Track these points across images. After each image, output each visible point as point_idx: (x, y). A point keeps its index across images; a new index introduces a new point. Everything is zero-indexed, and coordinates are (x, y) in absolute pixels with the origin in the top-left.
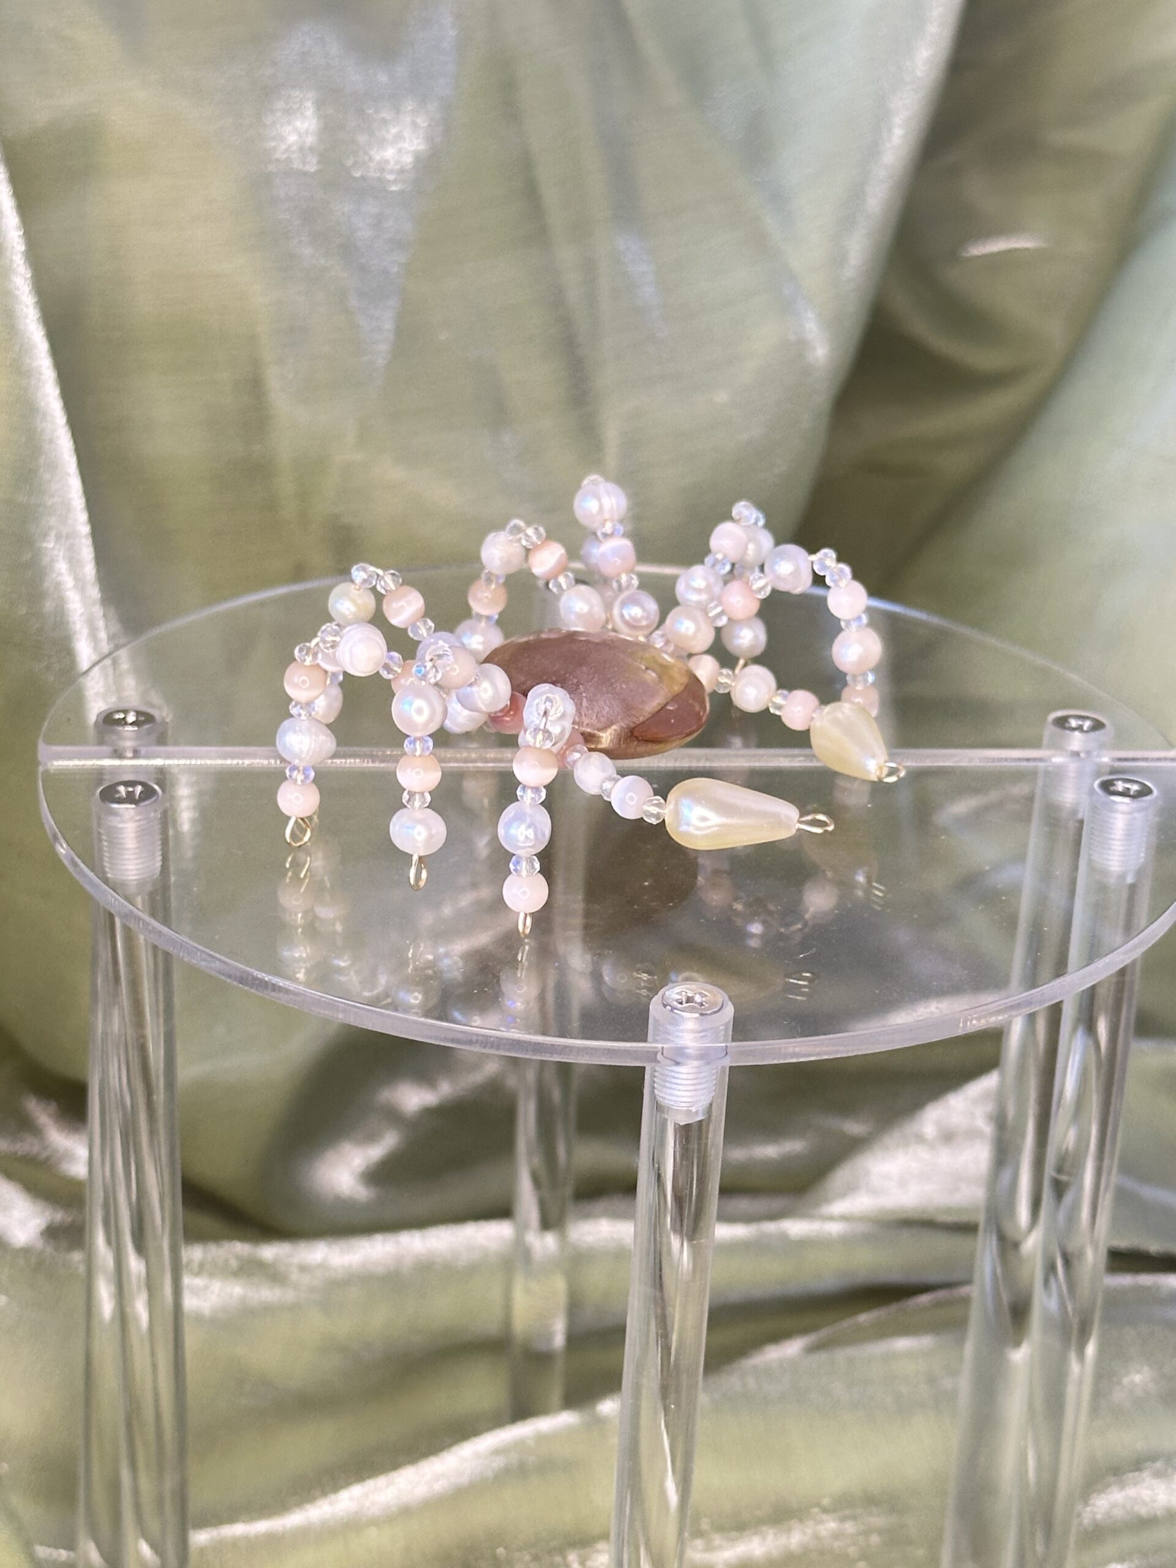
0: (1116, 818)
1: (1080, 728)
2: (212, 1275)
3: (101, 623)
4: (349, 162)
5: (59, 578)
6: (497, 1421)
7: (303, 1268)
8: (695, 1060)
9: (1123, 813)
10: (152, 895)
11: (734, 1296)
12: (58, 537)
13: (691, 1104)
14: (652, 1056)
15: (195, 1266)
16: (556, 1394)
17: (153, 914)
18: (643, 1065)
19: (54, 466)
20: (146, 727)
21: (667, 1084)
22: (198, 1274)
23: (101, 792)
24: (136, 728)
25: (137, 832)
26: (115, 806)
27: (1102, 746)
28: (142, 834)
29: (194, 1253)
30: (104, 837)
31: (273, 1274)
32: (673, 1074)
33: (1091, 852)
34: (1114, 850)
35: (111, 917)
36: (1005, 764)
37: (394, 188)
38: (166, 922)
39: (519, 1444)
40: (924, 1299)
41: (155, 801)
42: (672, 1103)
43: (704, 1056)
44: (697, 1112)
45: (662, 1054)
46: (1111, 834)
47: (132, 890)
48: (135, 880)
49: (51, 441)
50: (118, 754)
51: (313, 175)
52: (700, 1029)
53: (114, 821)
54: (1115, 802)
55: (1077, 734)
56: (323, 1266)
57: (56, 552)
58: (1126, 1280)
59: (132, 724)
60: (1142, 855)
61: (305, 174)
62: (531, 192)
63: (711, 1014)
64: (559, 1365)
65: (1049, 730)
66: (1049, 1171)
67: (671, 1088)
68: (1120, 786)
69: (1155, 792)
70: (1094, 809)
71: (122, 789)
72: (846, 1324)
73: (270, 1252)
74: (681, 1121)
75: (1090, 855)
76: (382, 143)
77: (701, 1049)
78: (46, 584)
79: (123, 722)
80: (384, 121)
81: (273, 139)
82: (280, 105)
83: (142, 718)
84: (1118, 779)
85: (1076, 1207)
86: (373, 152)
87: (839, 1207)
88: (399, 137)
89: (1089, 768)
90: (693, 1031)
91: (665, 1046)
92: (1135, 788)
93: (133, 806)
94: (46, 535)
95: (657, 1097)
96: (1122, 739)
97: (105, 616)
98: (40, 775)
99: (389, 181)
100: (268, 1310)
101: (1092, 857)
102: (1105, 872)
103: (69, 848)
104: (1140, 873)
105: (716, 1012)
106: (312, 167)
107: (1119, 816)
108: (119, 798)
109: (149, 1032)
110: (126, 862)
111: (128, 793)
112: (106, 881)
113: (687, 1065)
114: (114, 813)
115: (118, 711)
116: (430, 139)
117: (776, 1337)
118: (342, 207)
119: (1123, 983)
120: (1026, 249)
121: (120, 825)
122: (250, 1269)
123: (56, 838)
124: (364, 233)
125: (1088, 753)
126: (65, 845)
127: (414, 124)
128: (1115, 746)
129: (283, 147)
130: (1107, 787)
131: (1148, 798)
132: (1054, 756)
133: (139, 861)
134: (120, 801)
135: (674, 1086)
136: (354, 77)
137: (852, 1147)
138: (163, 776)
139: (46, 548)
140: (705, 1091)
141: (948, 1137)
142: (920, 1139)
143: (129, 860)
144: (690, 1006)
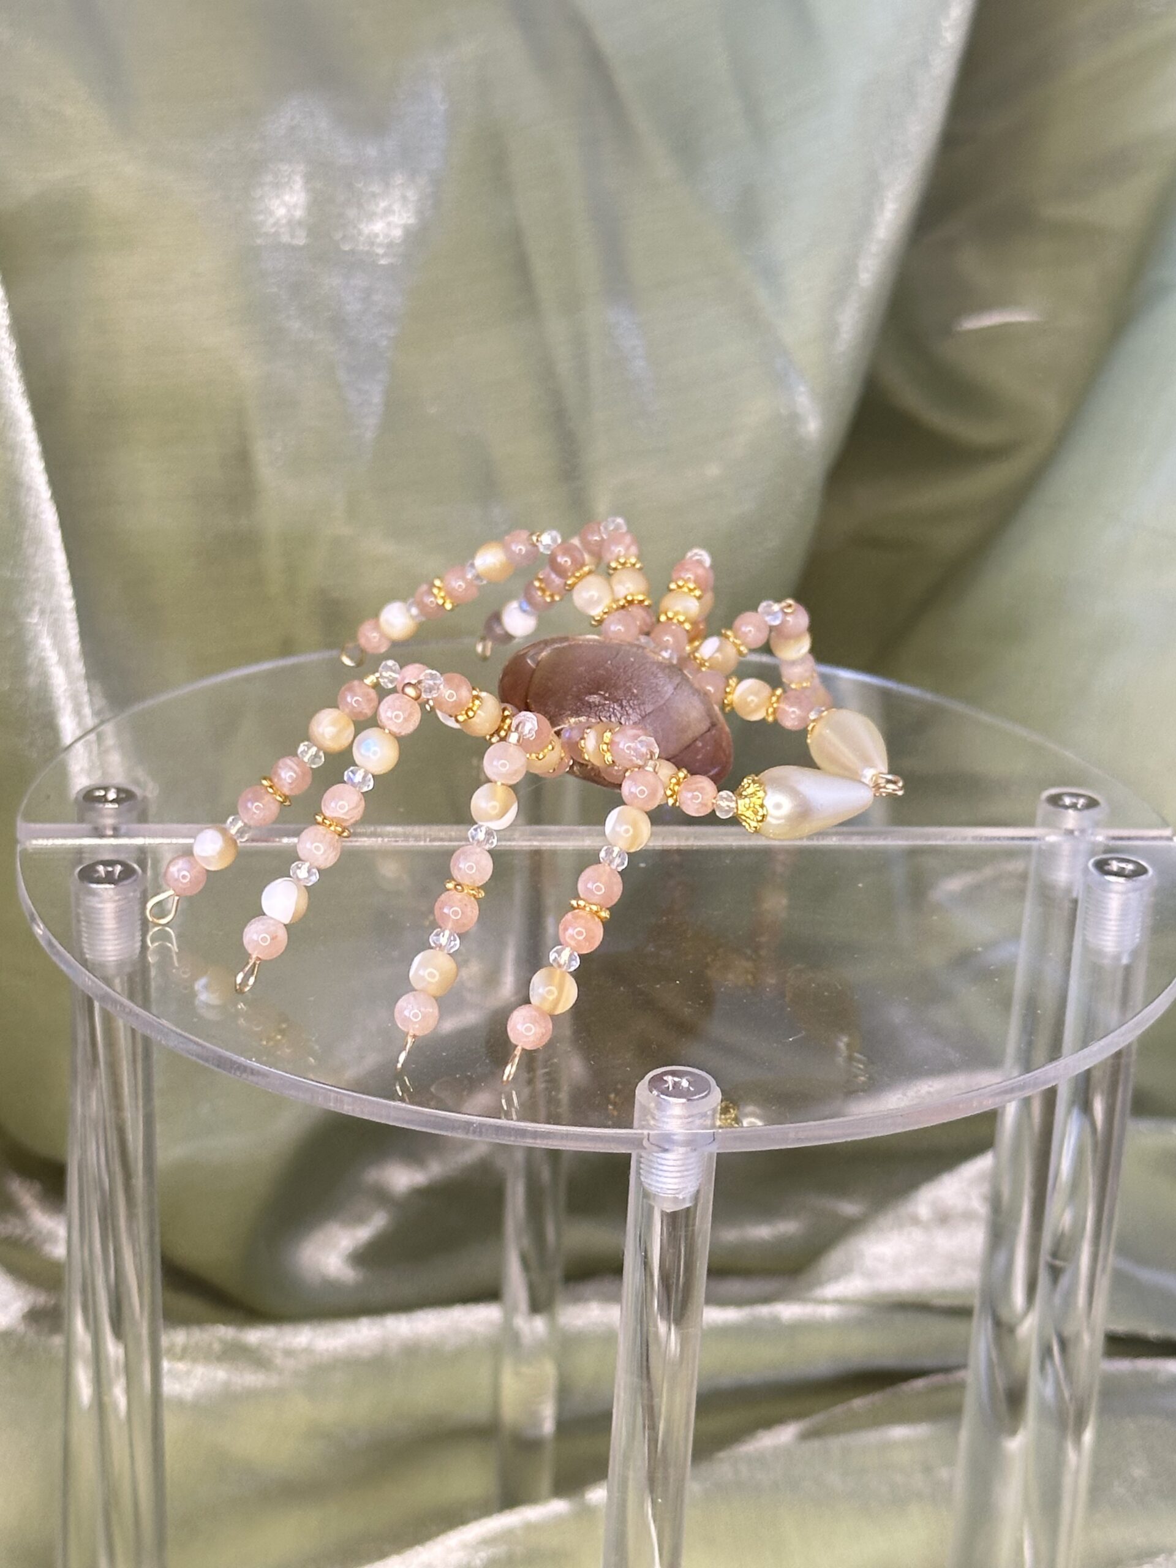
0: (1110, 898)
1: (1074, 806)
2: (195, 1360)
3: (86, 699)
4: (338, 236)
5: (43, 654)
6: (485, 1509)
7: (289, 1353)
8: (681, 1147)
9: (1117, 892)
10: (131, 978)
11: (726, 1381)
12: (42, 612)
13: (678, 1191)
14: (638, 1143)
15: (178, 1350)
16: (545, 1482)
17: (131, 997)
18: (629, 1152)
19: (38, 541)
20: (126, 804)
21: (654, 1171)
22: (181, 1358)
23: (81, 870)
24: (116, 806)
25: (116, 912)
26: (94, 886)
27: (1097, 824)
28: (121, 915)
29: (177, 1337)
30: (83, 918)
31: (256, 1359)
32: (659, 1160)
33: (1086, 932)
34: (1109, 931)
35: (90, 1002)
36: (998, 842)
37: (383, 262)
38: (146, 1005)
39: (506, 1535)
40: (919, 1384)
41: (135, 880)
42: (659, 1190)
43: (691, 1143)
44: (684, 1199)
45: (648, 1140)
46: (1105, 914)
47: (111, 971)
48: (117, 961)
49: (35, 516)
50: (98, 833)
51: (301, 248)
52: (687, 1115)
53: (94, 902)
54: (1109, 882)
55: (1071, 811)
56: (308, 1350)
57: (39, 628)
58: (1123, 1366)
59: (113, 801)
60: (1138, 935)
61: (294, 248)
62: (521, 266)
63: (698, 1099)
64: (548, 1455)
65: (1043, 809)
66: (1044, 1257)
67: (657, 1175)
68: (1115, 866)
69: (1151, 872)
70: (1088, 889)
71: (101, 869)
72: (839, 1410)
73: (255, 1336)
74: (669, 1209)
75: (1084, 935)
76: (371, 217)
77: (688, 1135)
78: (30, 660)
79: (103, 800)
80: (374, 195)
81: (261, 212)
82: (269, 178)
83: (123, 795)
84: (1112, 859)
85: (1071, 1293)
86: (362, 226)
87: (833, 1290)
88: (388, 211)
89: (1083, 847)
90: (680, 1117)
91: (651, 1132)
92: (1130, 867)
93: (112, 886)
94: (29, 611)
95: (644, 1183)
96: (1117, 817)
97: (89, 691)
98: (18, 855)
99: (377, 255)
100: (251, 1395)
101: (1087, 938)
102: (1100, 953)
103: (46, 929)
104: (1135, 954)
105: (703, 1097)
106: (301, 240)
107: (1113, 895)
108: (98, 877)
109: (128, 1115)
110: (106, 943)
111: (108, 873)
112: (84, 963)
113: (673, 1151)
114: (93, 893)
115: (99, 789)
116: (420, 213)
117: (769, 1423)
118: (332, 281)
119: (1119, 1065)
120: (1021, 324)
121: (100, 906)
122: (234, 1354)
123: (33, 919)
124: (353, 306)
125: (1083, 831)
126: (42, 926)
127: (404, 198)
128: (1110, 825)
129: (271, 221)
130: (1102, 867)
131: (1143, 877)
132: (1049, 834)
133: (116, 942)
134: (99, 881)
135: (660, 1173)
136: (344, 151)
137: (847, 1228)
138: (142, 854)
139: (30, 623)
140: (692, 1177)
141: (944, 1218)
142: (915, 1221)
143: (108, 940)
144: (677, 1092)
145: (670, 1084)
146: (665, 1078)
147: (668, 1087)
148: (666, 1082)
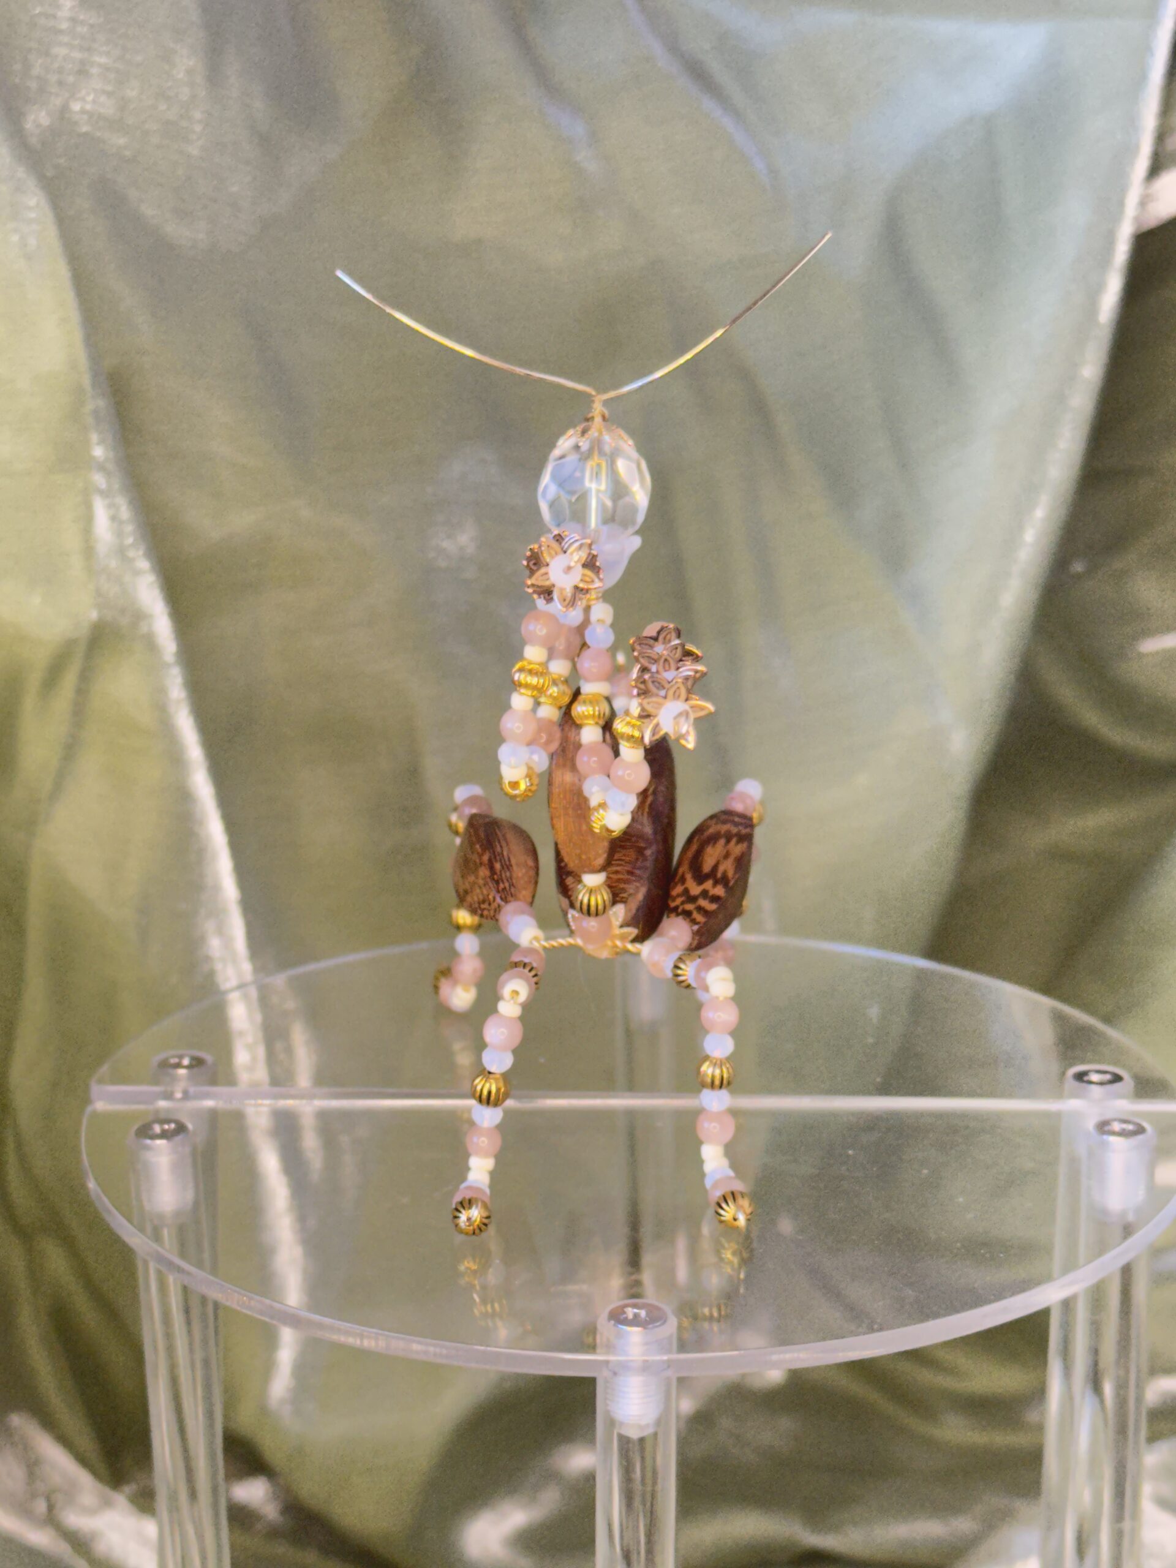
0: (1114, 1159)
1: (1099, 1082)
4: (507, 570)
8: (638, 1374)
9: (1119, 1152)
13: (641, 1417)
14: (602, 1368)
18: (594, 1376)
21: (619, 1397)
24: (189, 1071)
25: (171, 1165)
26: (149, 1141)
28: (175, 1168)
30: (141, 1172)
41: (187, 1137)
42: (622, 1416)
43: (648, 1369)
45: (611, 1365)
46: (1109, 1173)
47: (164, 1225)
51: (471, 582)
52: (645, 1342)
53: (149, 1156)
54: (1111, 1141)
55: (1094, 1087)
60: (1141, 1193)
63: (651, 1328)
65: (1070, 1084)
68: (1119, 1127)
69: (1150, 1129)
70: (1089, 1148)
71: (156, 1126)
75: (1090, 1194)
77: (646, 1361)
79: (178, 1066)
82: (441, 519)
84: (1114, 1120)
90: (638, 1346)
92: (1132, 1128)
93: (165, 1142)
101: (1093, 1196)
102: (1105, 1212)
104: (1140, 1211)
107: (1116, 1156)
108: (153, 1133)
110: (162, 1193)
111: (162, 1130)
113: (631, 1378)
114: (148, 1148)
118: (500, 611)
121: (156, 1161)
129: (443, 557)
131: (1143, 1137)
133: (171, 1192)
134: (155, 1137)
136: (515, 493)
140: (652, 1404)
143: (164, 1191)
144: (636, 1322)
145: (630, 1316)
146: (626, 1310)
147: (626, 1318)
148: (624, 1313)
